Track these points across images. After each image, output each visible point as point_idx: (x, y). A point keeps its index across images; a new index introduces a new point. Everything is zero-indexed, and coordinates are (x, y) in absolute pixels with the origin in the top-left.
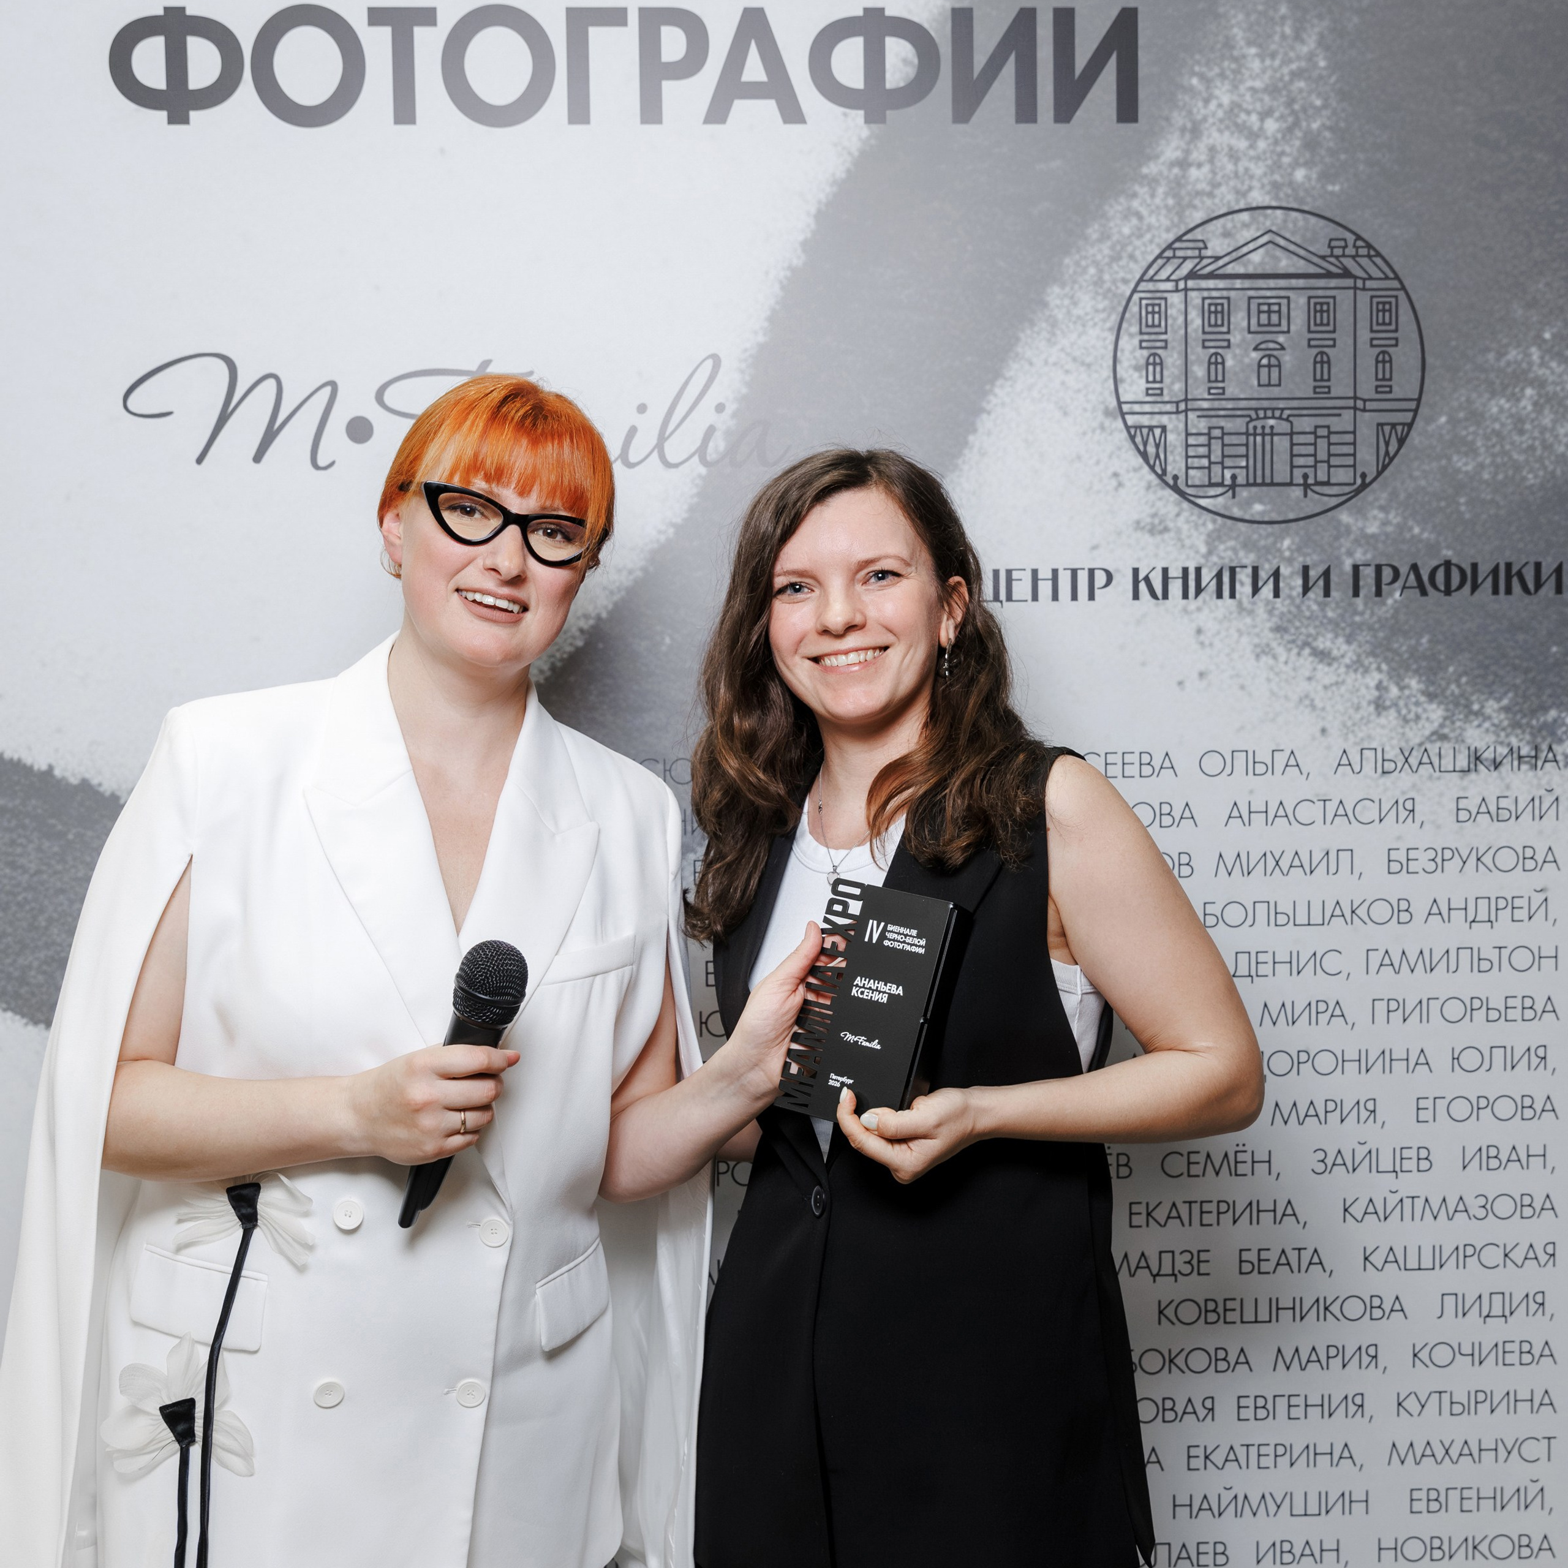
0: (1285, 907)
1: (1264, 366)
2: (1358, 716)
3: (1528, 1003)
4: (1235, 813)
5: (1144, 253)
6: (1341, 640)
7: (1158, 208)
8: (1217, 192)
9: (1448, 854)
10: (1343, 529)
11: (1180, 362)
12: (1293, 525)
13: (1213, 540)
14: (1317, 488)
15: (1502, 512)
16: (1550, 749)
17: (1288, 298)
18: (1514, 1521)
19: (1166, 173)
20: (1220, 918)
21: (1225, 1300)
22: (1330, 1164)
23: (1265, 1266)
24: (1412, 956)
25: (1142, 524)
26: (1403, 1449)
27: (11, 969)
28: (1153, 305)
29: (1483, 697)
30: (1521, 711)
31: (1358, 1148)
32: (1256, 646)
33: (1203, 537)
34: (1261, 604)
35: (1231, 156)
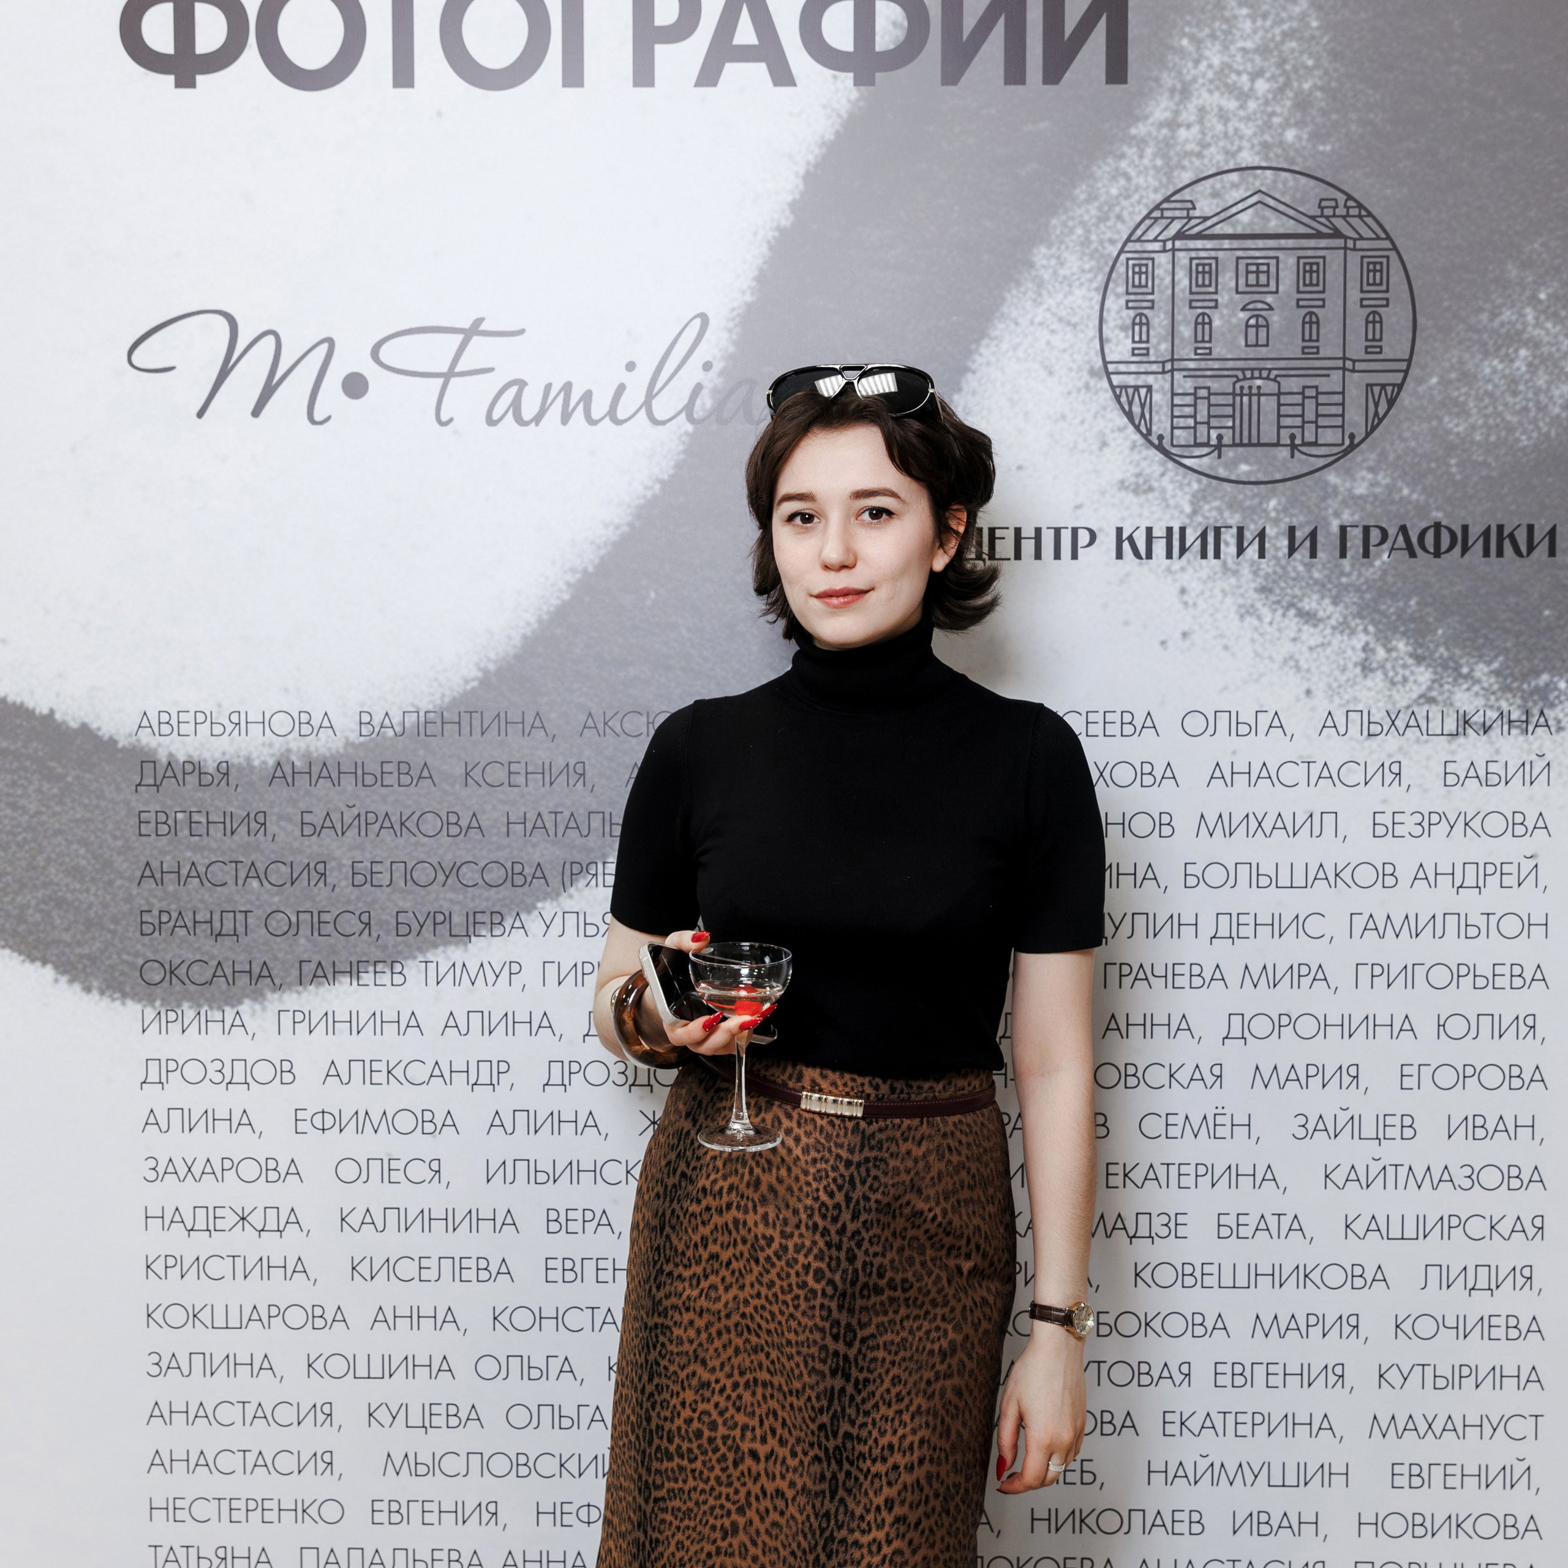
0: (1267, 868)
2: (1343, 678)
3: (1517, 970)
4: (1217, 774)
5: (1131, 214)
6: (1327, 601)
7: (1146, 168)
8: (1206, 152)
9: (1435, 818)
10: (1330, 490)
12: (1279, 485)
13: (1197, 501)
15: (1495, 474)
16: (1542, 713)
18: (1499, 1500)
19: (1154, 133)
20: (1201, 879)
21: (1203, 1264)
22: (1311, 1128)
23: (1243, 1231)
24: (1398, 921)
25: (1127, 484)
26: (1384, 1422)
29: (1472, 661)
30: (1512, 675)
31: (1340, 1113)
32: (1240, 606)
33: (1188, 497)
34: (1246, 565)
35: (1221, 117)
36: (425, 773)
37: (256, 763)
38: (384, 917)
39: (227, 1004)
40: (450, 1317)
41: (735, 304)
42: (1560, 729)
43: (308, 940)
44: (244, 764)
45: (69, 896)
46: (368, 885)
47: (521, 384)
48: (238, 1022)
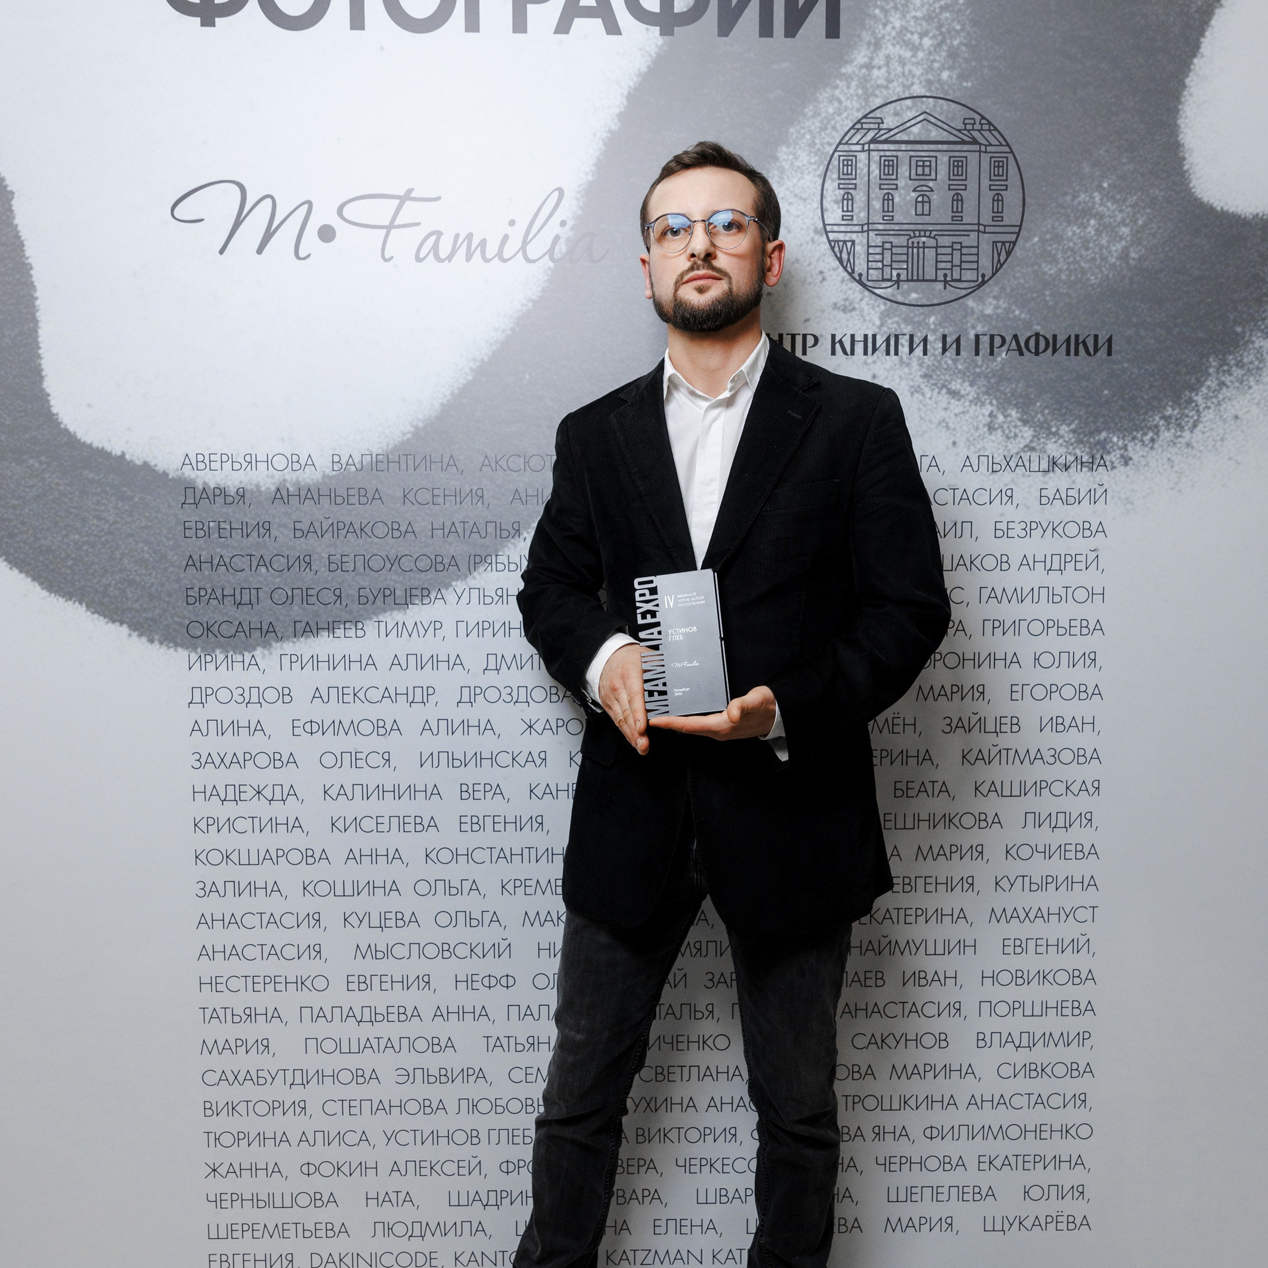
1: (920, 202)
2: (977, 434)
3: (1084, 623)
5: (842, 126)
6: (967, 384)
7: (852, 95)
8: (890, 85)
9: (1034, 526)
10: (969, 311)
11: (865, 198)
12: (937, 307)
13: (884, 316)
14: (953, 284)
15: (1074, 301)
16: (1102, 457)
17: (936, 157)
18: (1069, 960)
19: (857, 72)
22: (954, 726)
23: (910, 793)
24: (1010, 592)
25: (838, 305)
26: (998, 913)
27: (97, 586)
28: (847, 160)
29: (1058, 423)
30: (1083, 432)
31: (972, 717)
32: (911, 387)
33: (878, 315)
34: (915, 359)
35: (900, 62)
36: (377, 496)
37: (263, 489)
38: (350, 592)
39: (246, 650)
40: (397, 855)
41: (582, 182)
42: (1113, 468)
43: (300, 608)
44: (255, 490)
45: (137, 578)
46: (339, 570)
47: (439, 234)
48: (253, 662)
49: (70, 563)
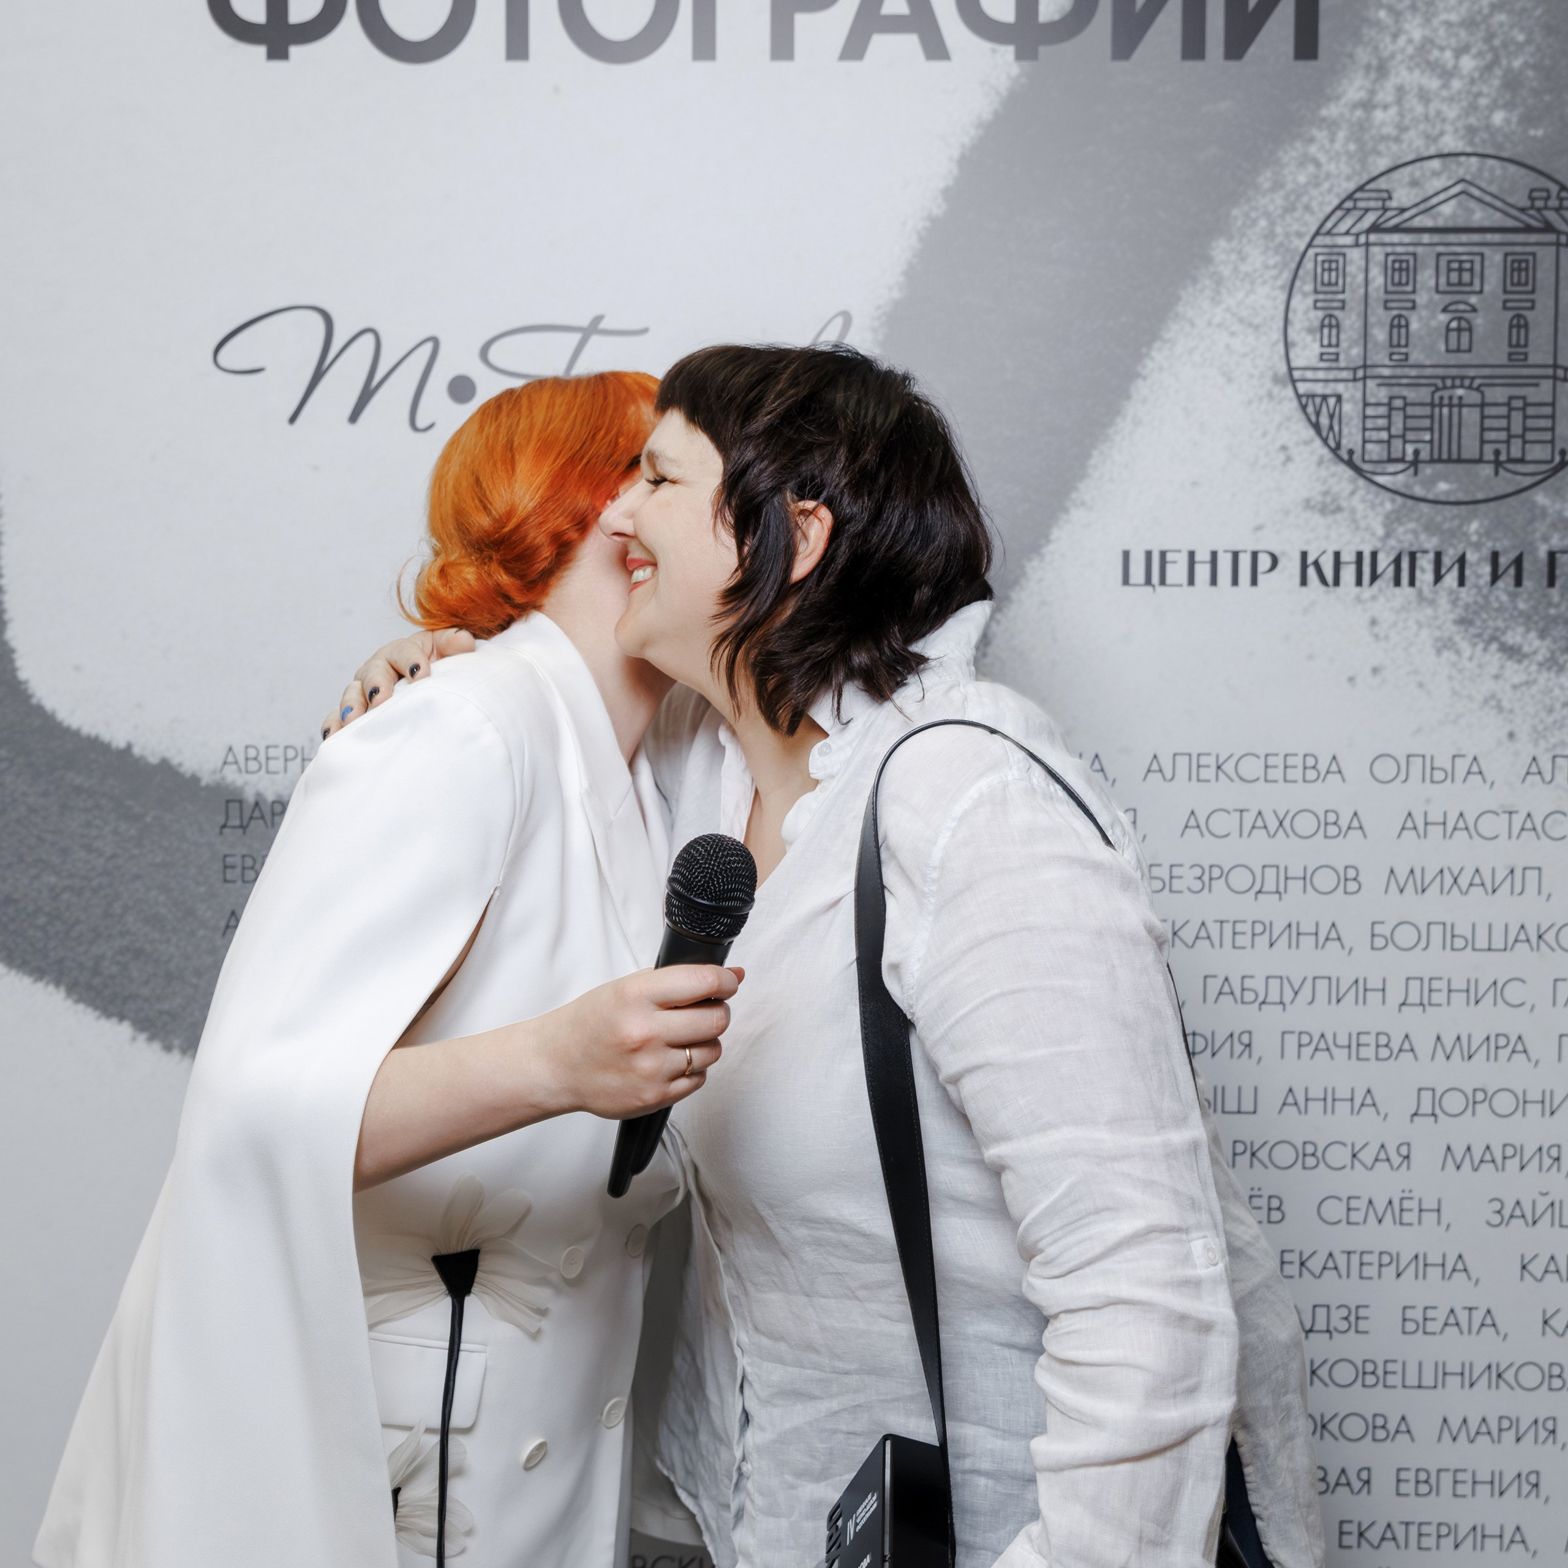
0: (1463, 929)
1: (1453, 330)
2: (1550, 720)
4: (1409, 824)
5: (1321, 204)
6: (1533, 635)
7: (1338, 154)
10: (1538, 512)
11: (1359, 324)
12: (1482, 507)
13: (1391, 521)
14: (1510, 466)
19: (1347, 115)
20: (1390, 940)
21: (1386, 1362)
22: (1507, 1216)
23: (1431, 1326)
25: (1312, 503)
27: (84, 959)
28: (1330, 262)
31: (1540, 1199)
32: (1437, 639)
33: (1380, 519)
34: (1444, 593)
35: (1421, 97)
41: (881, 302)
45: (148, 947)
49: (42, 920)
